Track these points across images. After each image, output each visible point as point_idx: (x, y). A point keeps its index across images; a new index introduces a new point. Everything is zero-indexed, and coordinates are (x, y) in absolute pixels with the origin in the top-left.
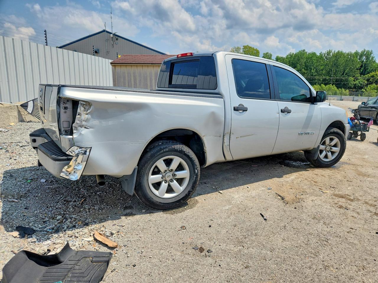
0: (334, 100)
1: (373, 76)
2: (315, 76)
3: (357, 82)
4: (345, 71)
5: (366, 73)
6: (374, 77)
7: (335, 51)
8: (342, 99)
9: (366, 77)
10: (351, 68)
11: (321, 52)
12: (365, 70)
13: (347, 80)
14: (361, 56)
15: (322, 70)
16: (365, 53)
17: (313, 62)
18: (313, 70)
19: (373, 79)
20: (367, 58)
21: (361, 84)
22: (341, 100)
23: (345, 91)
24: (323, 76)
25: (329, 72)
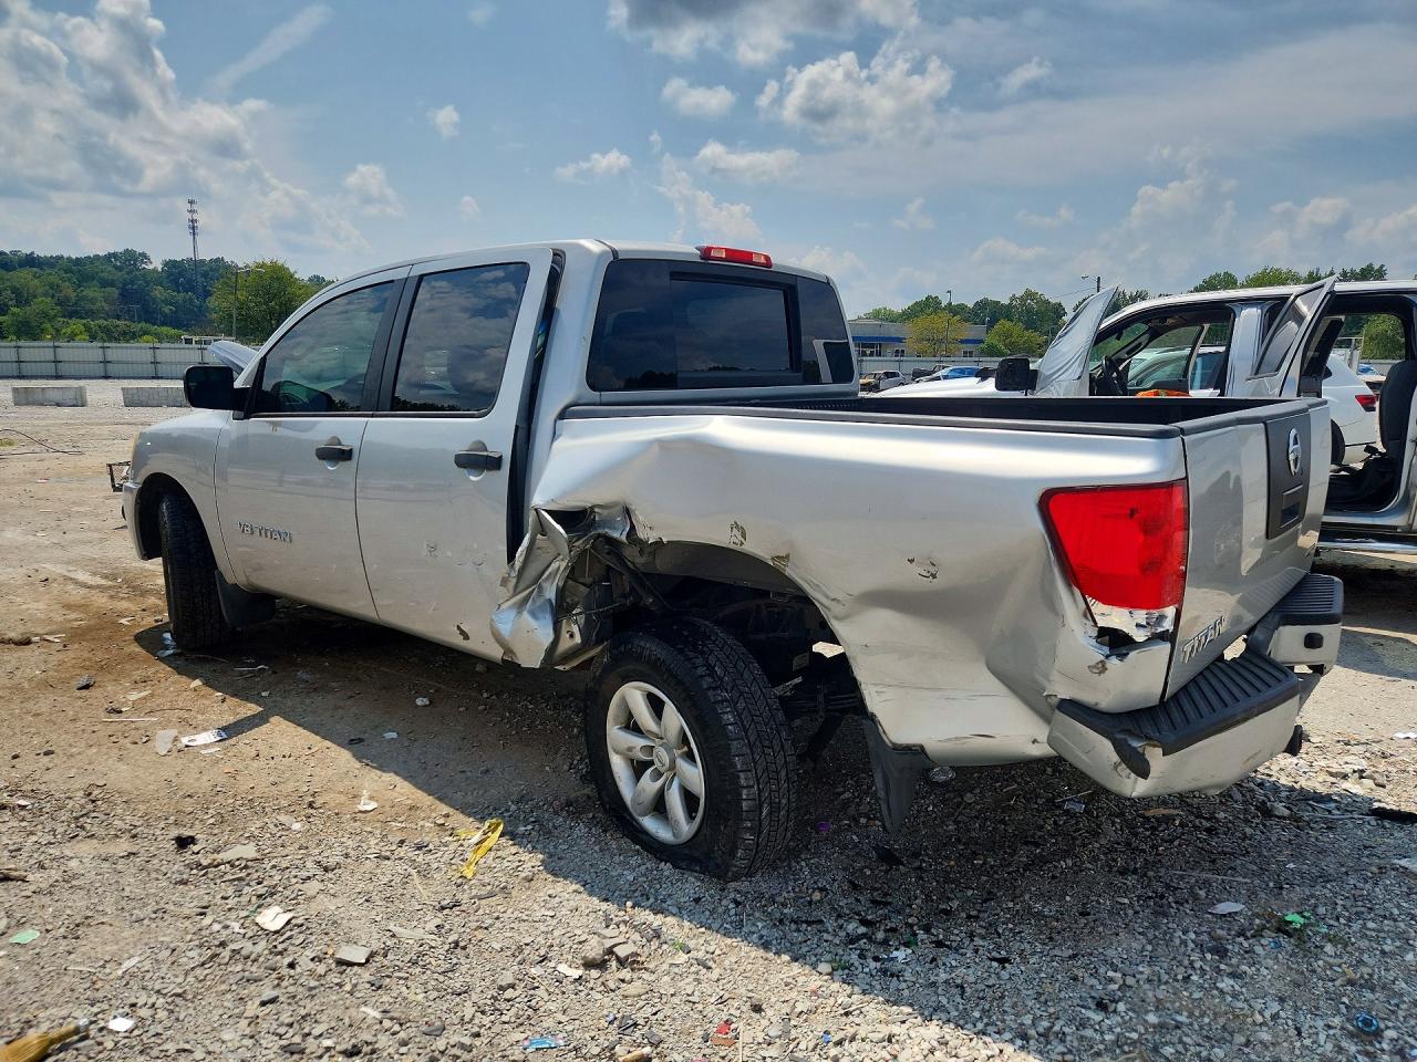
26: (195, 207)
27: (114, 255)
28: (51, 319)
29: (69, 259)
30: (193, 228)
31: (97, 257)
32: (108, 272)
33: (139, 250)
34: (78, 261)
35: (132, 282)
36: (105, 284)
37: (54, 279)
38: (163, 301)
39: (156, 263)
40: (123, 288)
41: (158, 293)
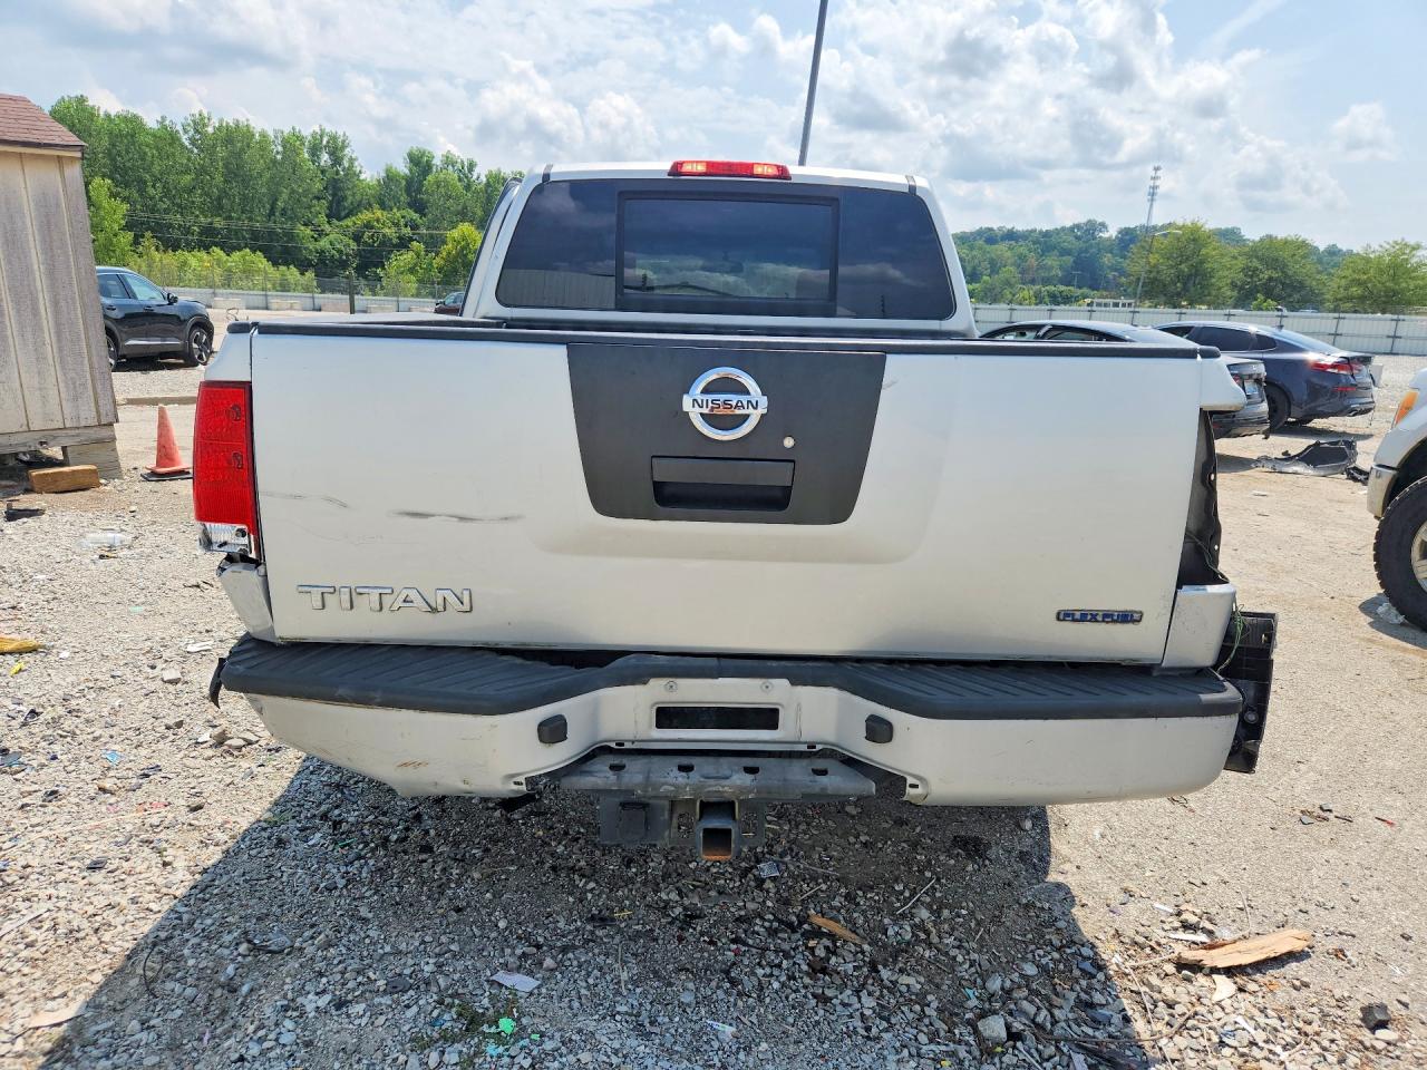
0: (291, 308)
1: (368, 226)
2: (167, 211)
3: (324, 243)
4: (277, 200)
5: (343, 214)
6: (372, 227)
7: (221, 120)
8: (317, 307)
9: (347, 226)
10: (293, 191)
11: (164, 118)
12: (339, 203)
13: (291, 236)
14: (315, 151)
15: (191, 191)
16: (324, 142)
17: (145, 153)
18: (154, 186)
19: (373, 235)
20: (337, 161)
21: (340, 252)
22: (314, 310)
23: (302, 274)
24: (197, 216)
25: (219, 199)
26: (1159, 173)
27: (1078, 226)
28: (1011, 286)
29: (1041, 232)
30: (1153, 194)
31: (1063, 229)
32: (1069, 242)
33: (1099, 220)
34: (1047, 234)
35: (1086, 251)
36: (1065, 252)
37: (1023, 250)
38: (1109, 267)
39: (1112, 232)
40: (1078, 257)
41: (1107, 259)
